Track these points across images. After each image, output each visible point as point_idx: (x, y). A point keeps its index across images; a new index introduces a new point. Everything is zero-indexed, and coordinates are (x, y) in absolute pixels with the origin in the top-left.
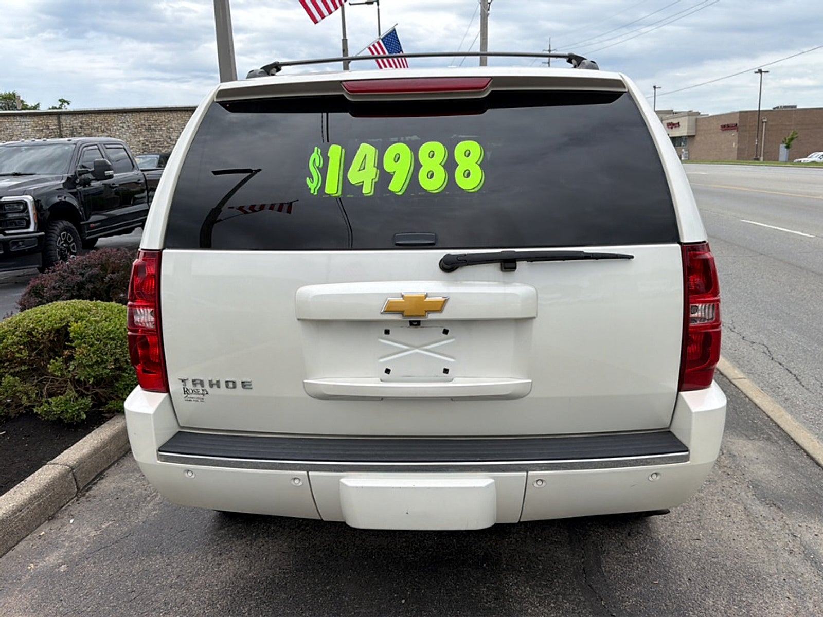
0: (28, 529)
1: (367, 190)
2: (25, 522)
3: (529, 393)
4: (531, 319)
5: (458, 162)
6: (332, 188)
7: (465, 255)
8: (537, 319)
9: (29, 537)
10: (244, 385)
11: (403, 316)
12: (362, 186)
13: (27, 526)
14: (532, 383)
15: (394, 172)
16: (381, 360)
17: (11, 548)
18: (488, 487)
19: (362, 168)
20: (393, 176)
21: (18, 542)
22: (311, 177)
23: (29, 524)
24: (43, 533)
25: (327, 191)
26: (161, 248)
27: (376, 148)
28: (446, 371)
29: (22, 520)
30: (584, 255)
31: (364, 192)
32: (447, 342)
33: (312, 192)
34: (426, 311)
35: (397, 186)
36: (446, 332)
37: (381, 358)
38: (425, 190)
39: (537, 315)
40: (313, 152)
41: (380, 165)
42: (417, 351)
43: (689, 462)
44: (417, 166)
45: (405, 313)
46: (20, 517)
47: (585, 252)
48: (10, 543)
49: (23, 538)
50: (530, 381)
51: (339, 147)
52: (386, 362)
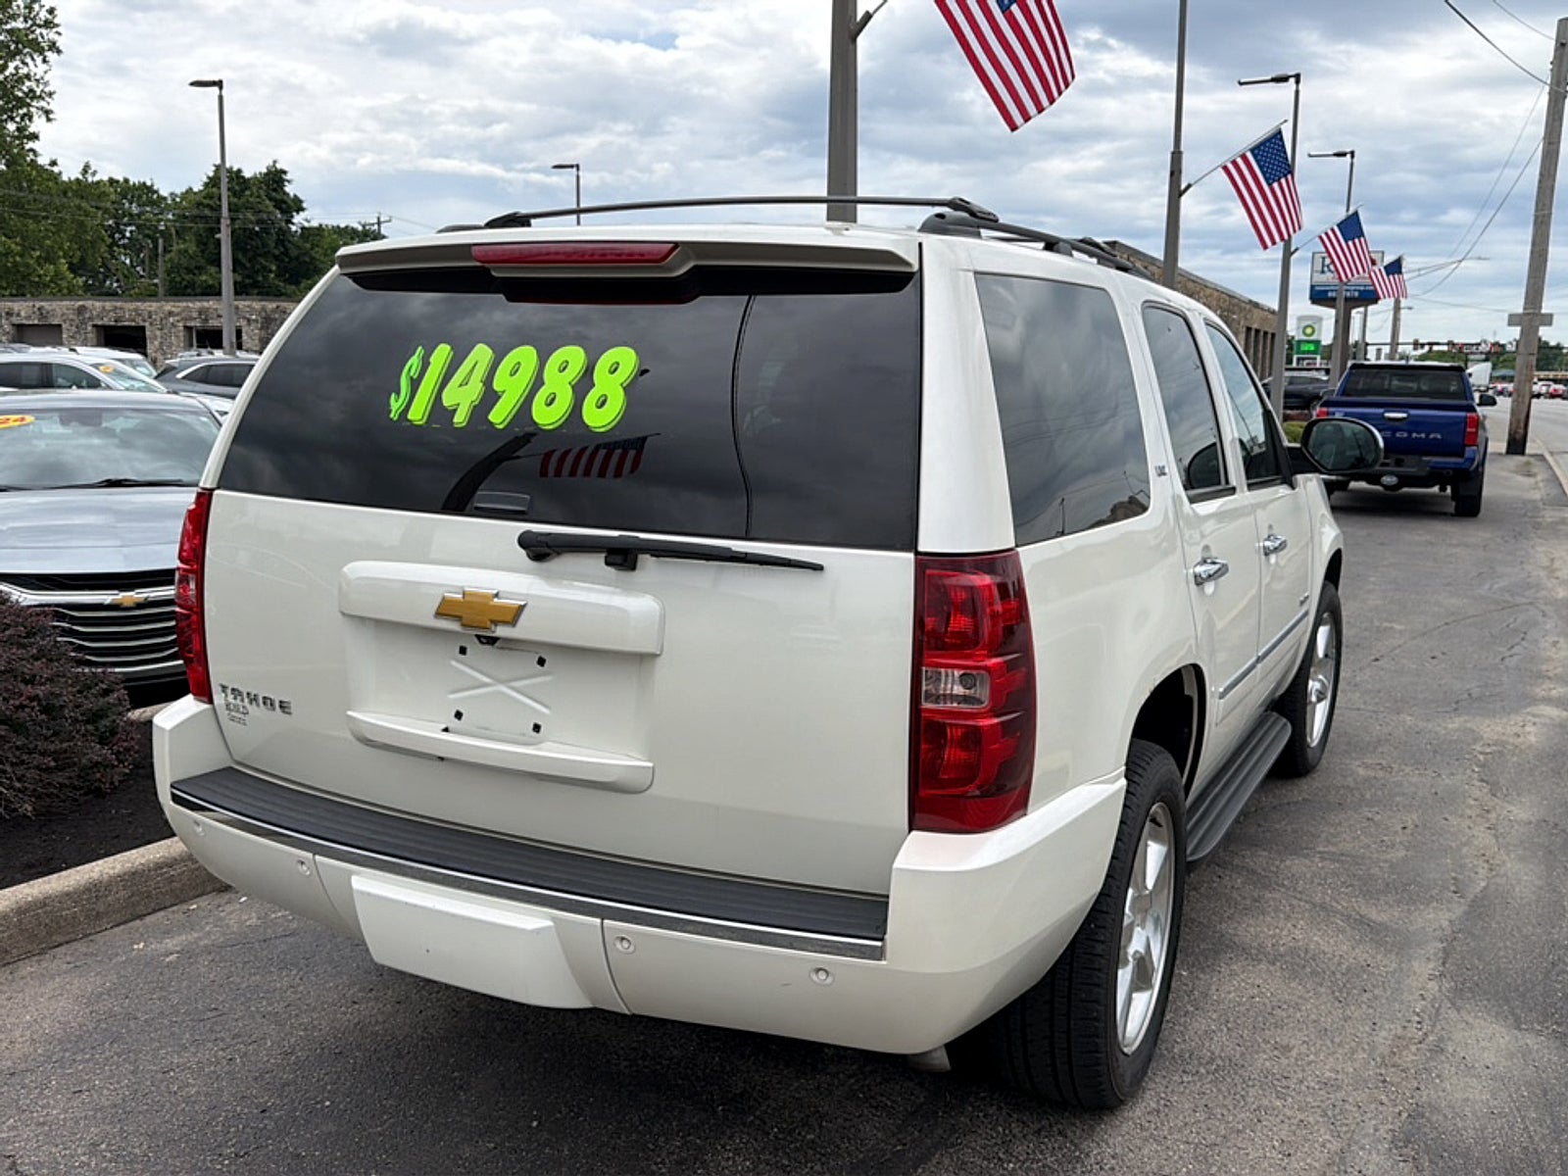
0: (177, 897)
1: (460, 419)
2: (174, 884)
3: (650, 786)
4: (654, 656)
5: (596, 382)
6: (418, 414)
7: (550, 534)
8: (662, 657)
9: (175, 908)
10: (283, 706)
11: (463, 625)
12: (455, 410)
13: (178, 892)
14: (653, 768)
15: (504, 392)
16: (452, 696)
17: (141, 917)
18: (538, 931)
19: (465, 383)
20: (500, 397)
21: (154, 911)
22: (398, 393)
23: (182, 890)
24: (195, 906)
25: (410, 416)
26: (214, 486)
27: (494, 352)
28: (537, 728)
29: (171, 880)
30: (729, 555)
31: (455, 420)
32: (543, 679)
33: (392, 415)
34: (492, 622)
35: (499, 416)
36: (541, 662)
37: (453, 692)
38: (535, 423)
39: (662, 651)
40: (414, 354)
41: (488, 381)
42: (503, 688)
43: (883, 962)
44: (538, 382)
45: (464, 621)
46: (166, 875)
47: (734, 549)
48: (141, 909)
49: (165, 908)
50: (650, 765)
51: (448, 348)
52: (456, 701)
